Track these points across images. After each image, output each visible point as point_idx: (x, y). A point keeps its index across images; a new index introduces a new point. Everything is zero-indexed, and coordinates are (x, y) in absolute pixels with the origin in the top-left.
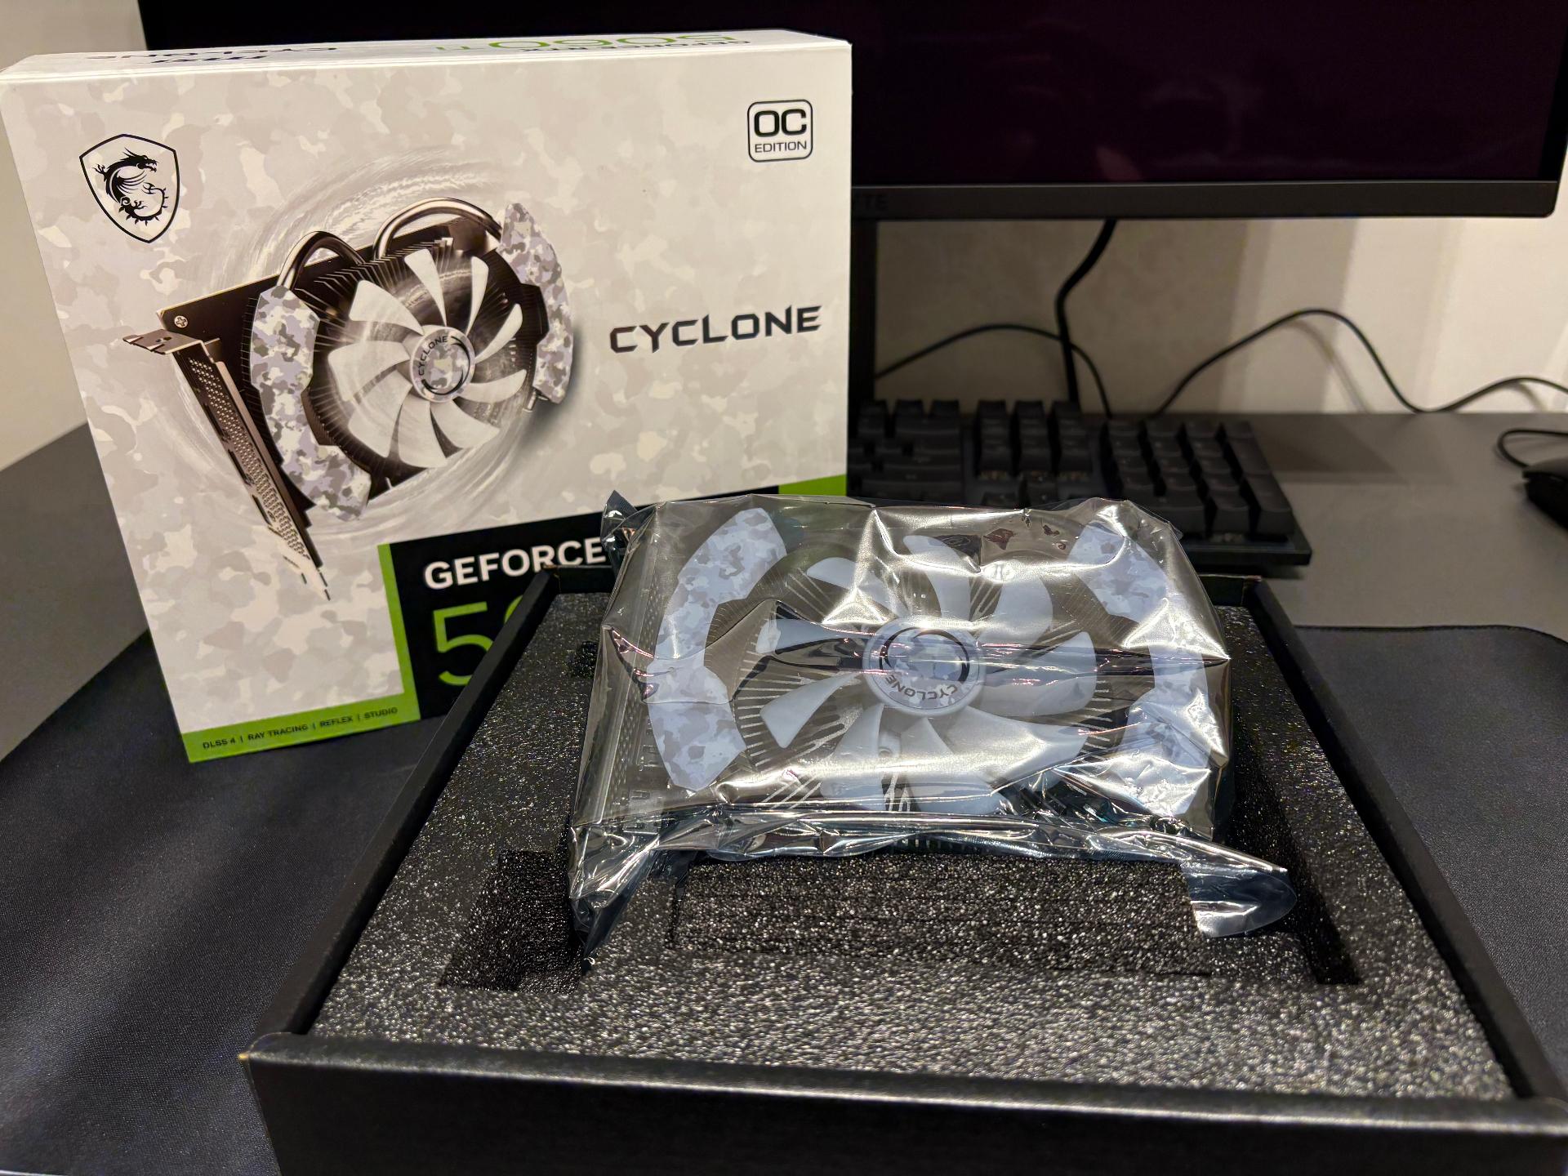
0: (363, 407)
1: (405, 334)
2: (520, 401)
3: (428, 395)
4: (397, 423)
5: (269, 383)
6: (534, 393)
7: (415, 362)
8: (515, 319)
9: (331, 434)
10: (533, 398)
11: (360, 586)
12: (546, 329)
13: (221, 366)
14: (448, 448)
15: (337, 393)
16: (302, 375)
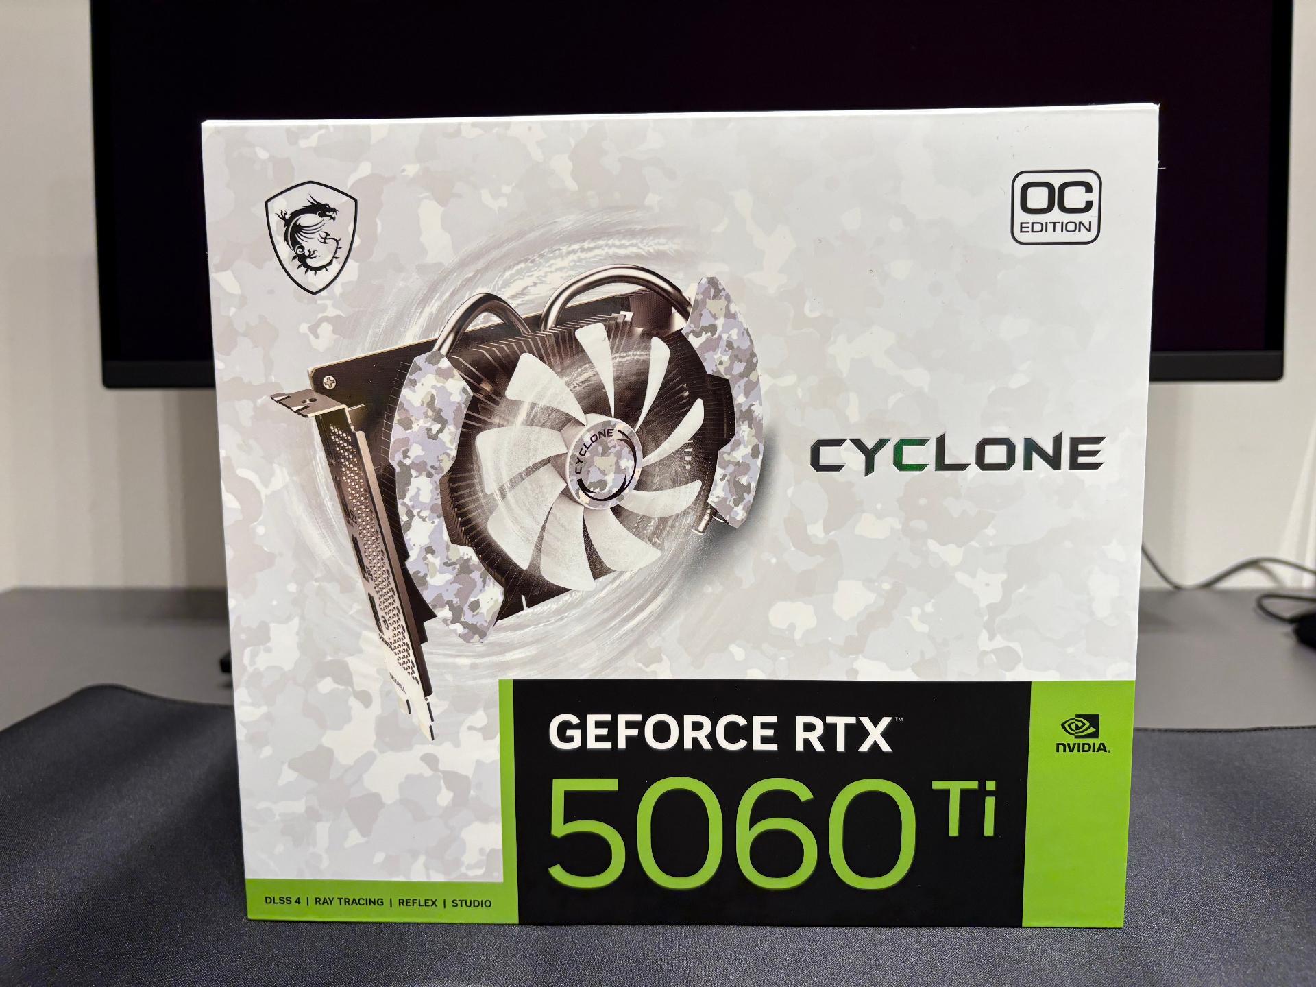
0: (508, 505)
1: (564, 422)
2: (690, 519)
3: (583, 498)
4: (543, 529)
5: (407, 462)
6: (709, 511)
7: (573, 456)
8: (696, 416)
9: (467, 532)
10: (707, 518)
11: (471, 728)
12: (732, 432)
13: (361, 436)
14: (598, 568)
15: (481, 483)
16: (445, 457)
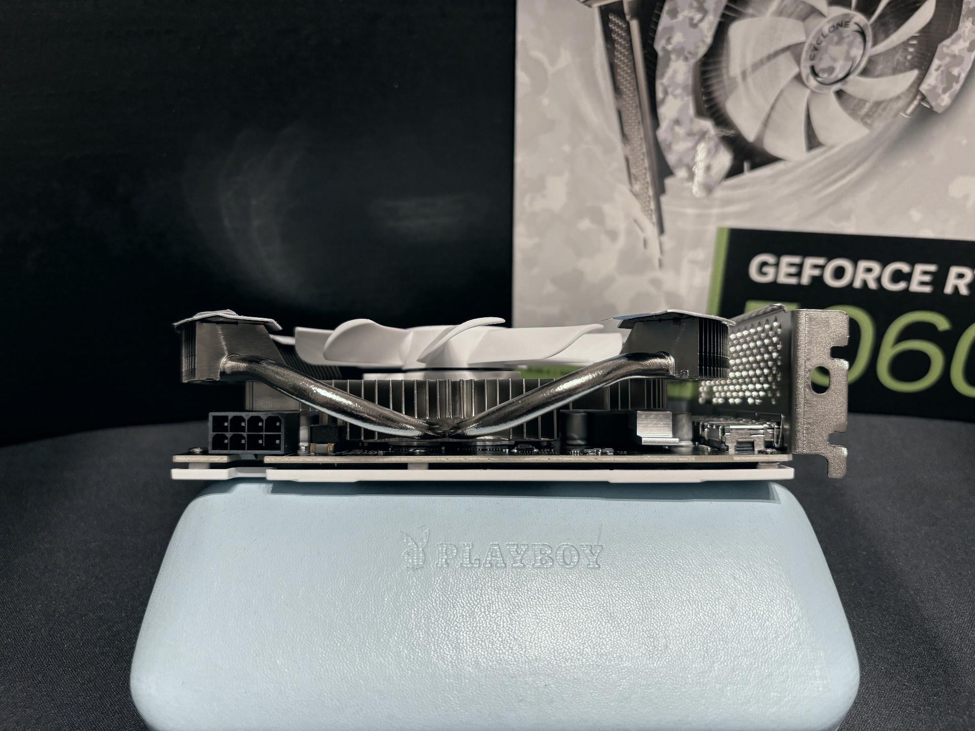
0: (746, 86)
1: (810, 13)
2: (901, 103)
3: (813, 82)
4: (773, 108)
5: (670, 47)
6: (918, 97)
7: (811, 44)
9: (710, 108)
10: (916, 103)
11: (692, 262)
12: (956, 27)
13: (635, 25)
14: (812, 141)
15: (727, 67)
16: (701, 44)
